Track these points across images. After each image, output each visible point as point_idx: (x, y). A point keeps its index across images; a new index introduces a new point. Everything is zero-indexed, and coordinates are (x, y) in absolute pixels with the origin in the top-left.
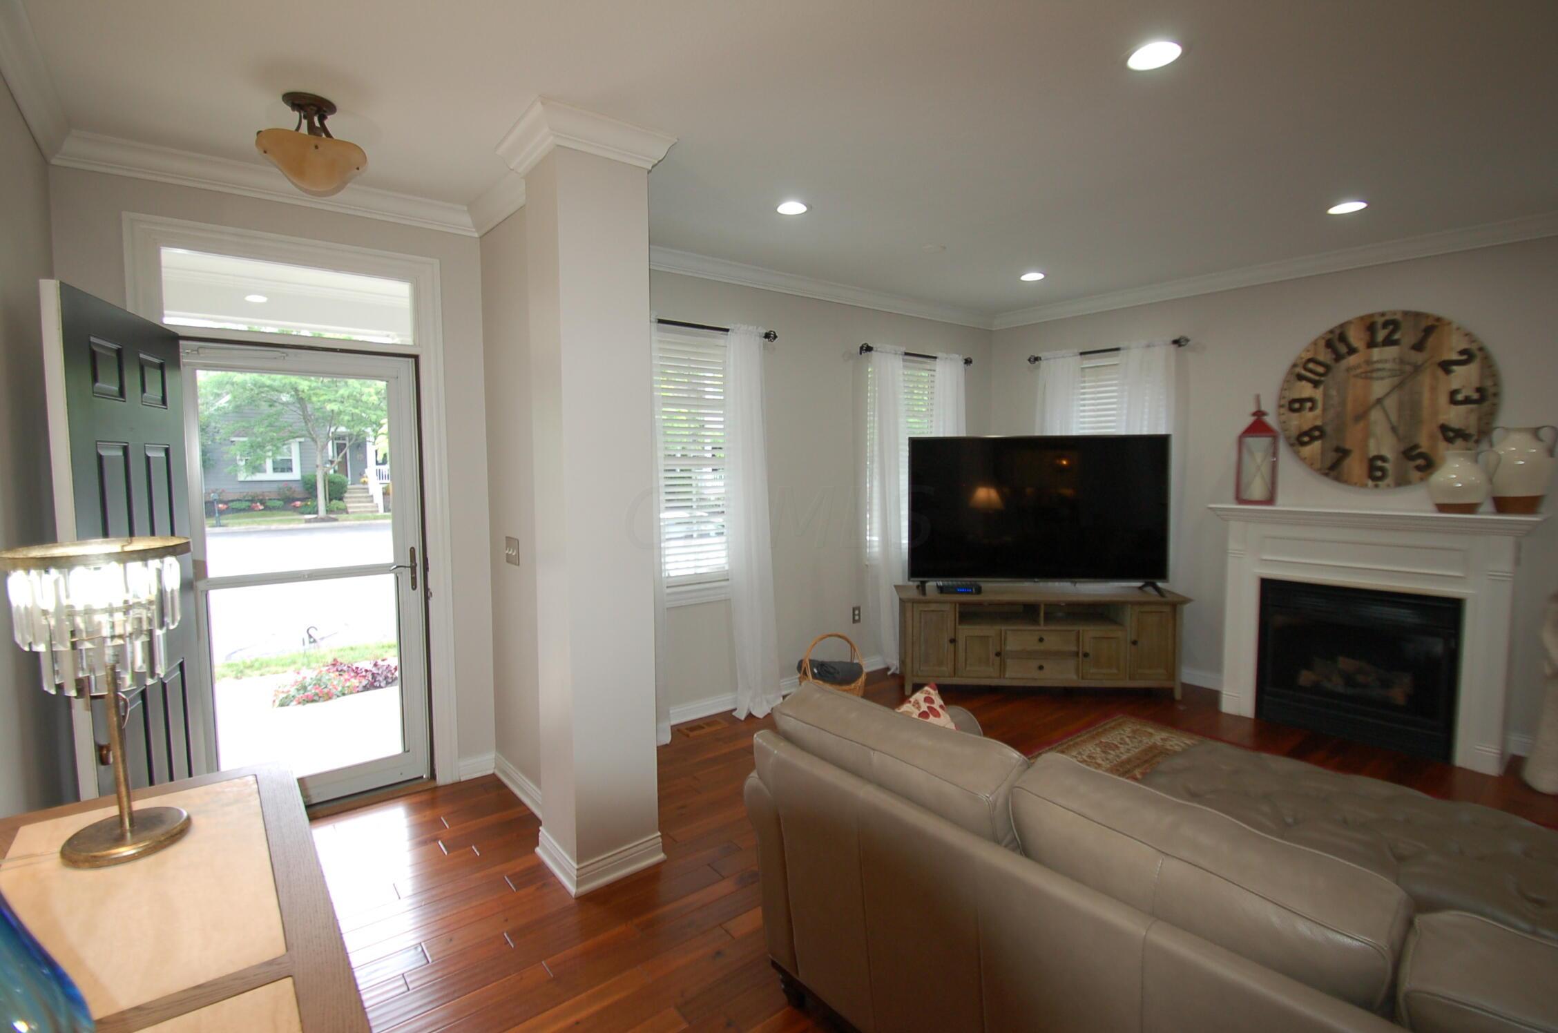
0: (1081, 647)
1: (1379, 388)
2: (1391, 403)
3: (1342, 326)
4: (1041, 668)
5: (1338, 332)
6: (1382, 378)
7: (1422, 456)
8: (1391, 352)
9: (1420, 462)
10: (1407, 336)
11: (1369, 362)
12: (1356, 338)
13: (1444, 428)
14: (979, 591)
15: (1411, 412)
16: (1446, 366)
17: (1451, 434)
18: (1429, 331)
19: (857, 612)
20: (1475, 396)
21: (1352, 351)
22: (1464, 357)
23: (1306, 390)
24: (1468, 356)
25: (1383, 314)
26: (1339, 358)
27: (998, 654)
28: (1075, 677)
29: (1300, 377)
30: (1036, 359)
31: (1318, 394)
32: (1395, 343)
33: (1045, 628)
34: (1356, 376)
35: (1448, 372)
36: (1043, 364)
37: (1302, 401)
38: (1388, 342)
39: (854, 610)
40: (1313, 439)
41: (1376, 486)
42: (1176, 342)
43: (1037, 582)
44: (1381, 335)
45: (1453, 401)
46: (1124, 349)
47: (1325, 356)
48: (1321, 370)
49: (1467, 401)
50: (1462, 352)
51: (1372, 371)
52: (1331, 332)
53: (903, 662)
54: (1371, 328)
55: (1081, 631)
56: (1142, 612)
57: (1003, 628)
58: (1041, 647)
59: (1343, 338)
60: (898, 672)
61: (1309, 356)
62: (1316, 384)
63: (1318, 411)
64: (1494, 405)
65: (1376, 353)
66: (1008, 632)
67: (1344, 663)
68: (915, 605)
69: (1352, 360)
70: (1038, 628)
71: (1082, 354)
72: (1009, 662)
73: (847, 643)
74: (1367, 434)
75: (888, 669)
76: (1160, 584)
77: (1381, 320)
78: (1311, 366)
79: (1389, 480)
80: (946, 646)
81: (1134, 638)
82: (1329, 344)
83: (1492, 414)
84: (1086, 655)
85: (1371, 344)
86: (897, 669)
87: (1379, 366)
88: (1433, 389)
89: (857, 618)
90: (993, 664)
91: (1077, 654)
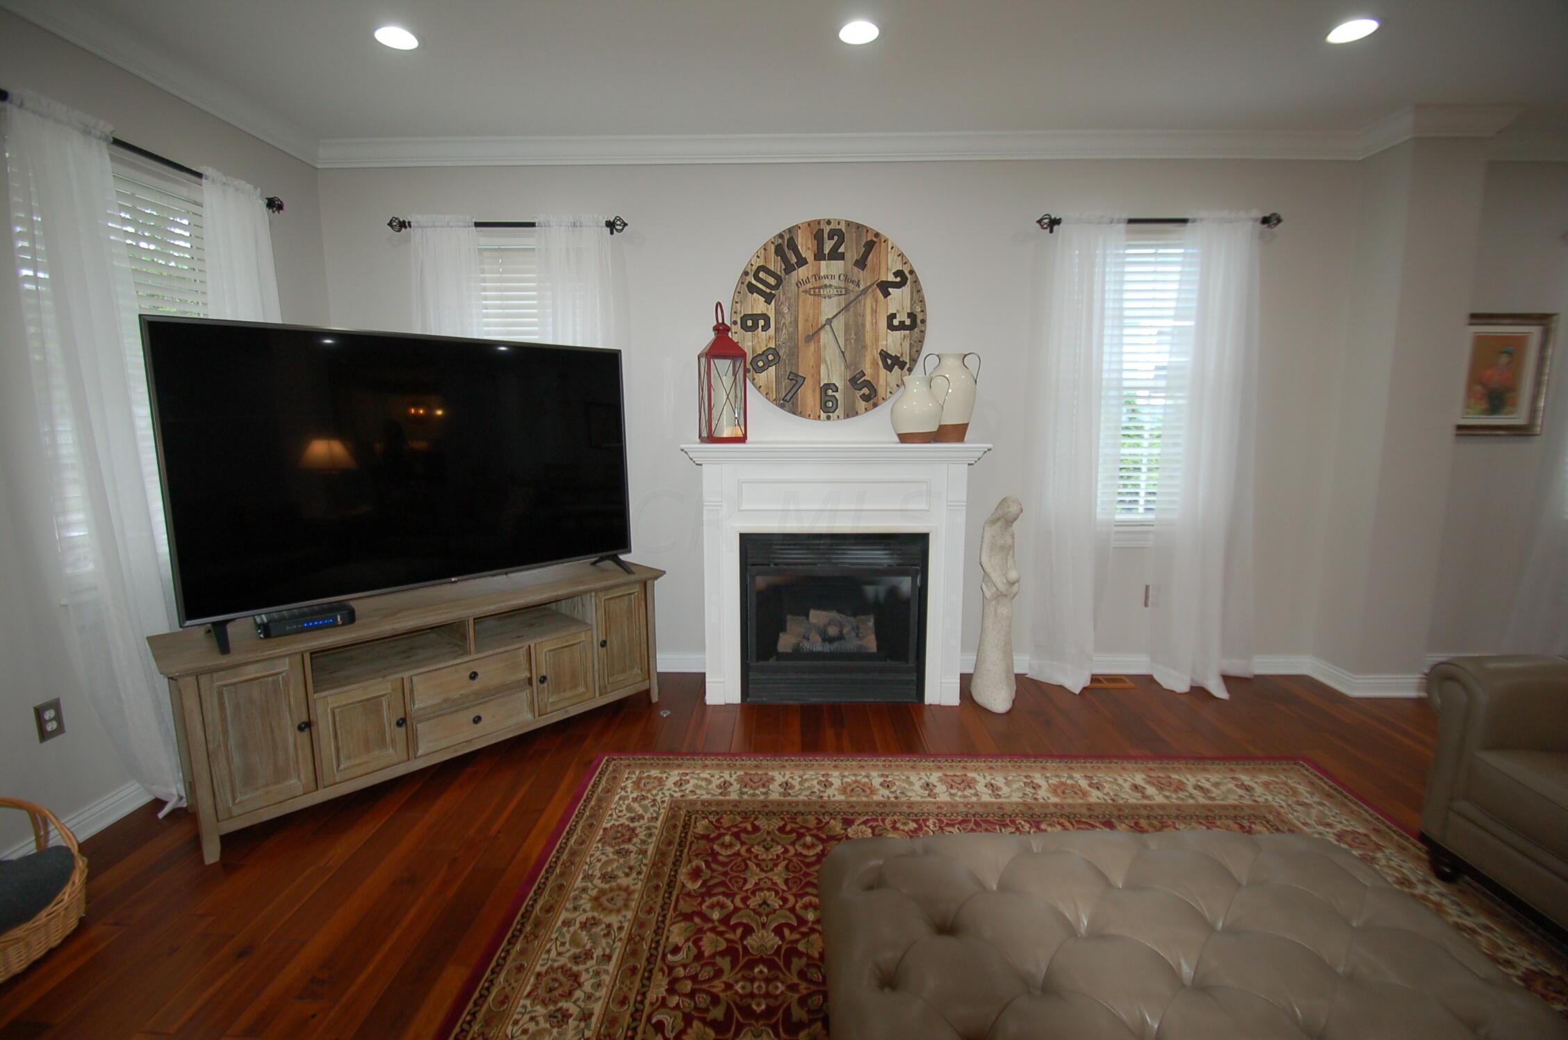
0: (534, 671)
1: (829, 307)
2: (839, 324)
3: (790, 230)
4: (477, 720)
5: (787, 237)
6: (830, 297)
7: (868, 384)
8: (837, 267)
9: (866, 391)
10: (852, 251)
11: (817, 277)
12: (806, 247)
13: (884, 355)
14: (351, 617)
15: (856, 334)
16: (885, 287)
17: (891, 362)
18: (870, 246)
19: (49, 714)
20: (908, 322)
21: (802, 262)
22: (898, 279)
23: (758, 305)
24: (902, 278)
25: (829, 222)
26: (789, 269)
27: (401, 722)
28: (529, 716)
29: (752, 288)
30: (403, 225)
31: (771, 311)
32: (842, 257)
33: (480, 655)
34: (805, 292)
35: (886, 294)
36: (414, 233)
37: (755, 318)
38: (835, 255)
39: (39, 712)
40: (768, 365)
41: (828, 418)
42: (611, 225)
43: (455, 582)
44: (828, 246)
45: (891, 327)
46: (540, 226)
47: (775, 264)
48: (772, 281)
49: (902, 326)
50: (897, 274)
51: (820, 288)
52: (781, 236)
53: (191, 786)
54: (818, 237)
55: (532, 645)
56: (608, 599)
57: (406, 675)
58: (476, 685)
59: (792, 245)
60: (184, 804)
61: (761, 262)
62: (768, 298)
63: (772, 331)
64: (922, 332)
65: (825, 267)
66: (415, 679)
67: (817, 617)
68: (204, 680)
69: (802, 272)
70: (466, 659)
71: (477, 225)
72: (421, 728)
73: (15, 811)
74: (819, 360)
75: (159, 803)
76: (623, 557)
77: (827, 229)
78: (762, 275)
79: (840, 411)
80: (291, 740)
81: (602, 638)
82: (779, 250)
83: (919, 343)
84: (543, 680)
85: (819, 256)
86: (181, 798)
87: (827, 282)
88: (874, 312)
89: (51, 726)
90: (393, 741)
91: (530, 680)
